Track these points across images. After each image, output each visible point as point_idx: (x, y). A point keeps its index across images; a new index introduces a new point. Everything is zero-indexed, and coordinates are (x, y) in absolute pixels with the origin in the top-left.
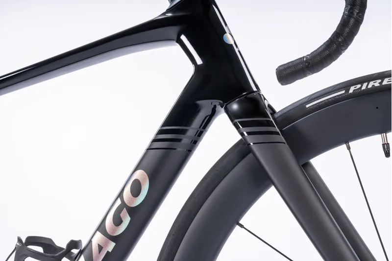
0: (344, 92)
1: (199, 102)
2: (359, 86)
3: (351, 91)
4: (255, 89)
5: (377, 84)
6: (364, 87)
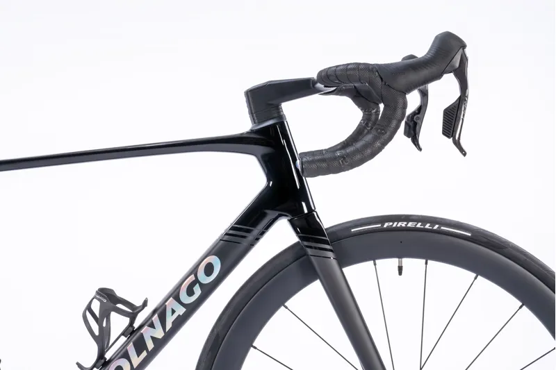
0: (380, 225)
1: (267, 211)
2: (391, 224)
3: (385, 226)
4: (313, 208)
5: (403, 225)
6: (394, 225)
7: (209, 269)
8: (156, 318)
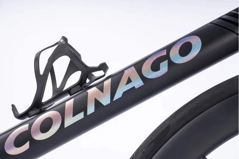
7: (186, 49)
8: (108, 83)
